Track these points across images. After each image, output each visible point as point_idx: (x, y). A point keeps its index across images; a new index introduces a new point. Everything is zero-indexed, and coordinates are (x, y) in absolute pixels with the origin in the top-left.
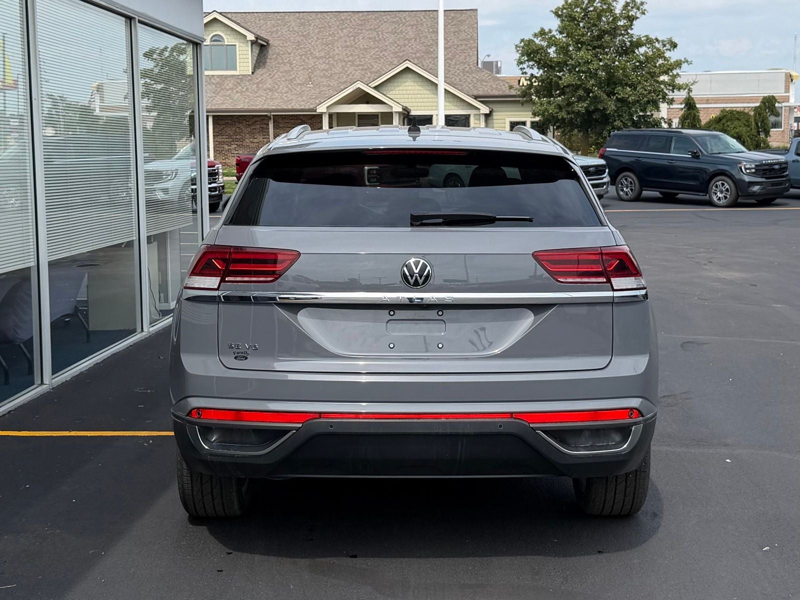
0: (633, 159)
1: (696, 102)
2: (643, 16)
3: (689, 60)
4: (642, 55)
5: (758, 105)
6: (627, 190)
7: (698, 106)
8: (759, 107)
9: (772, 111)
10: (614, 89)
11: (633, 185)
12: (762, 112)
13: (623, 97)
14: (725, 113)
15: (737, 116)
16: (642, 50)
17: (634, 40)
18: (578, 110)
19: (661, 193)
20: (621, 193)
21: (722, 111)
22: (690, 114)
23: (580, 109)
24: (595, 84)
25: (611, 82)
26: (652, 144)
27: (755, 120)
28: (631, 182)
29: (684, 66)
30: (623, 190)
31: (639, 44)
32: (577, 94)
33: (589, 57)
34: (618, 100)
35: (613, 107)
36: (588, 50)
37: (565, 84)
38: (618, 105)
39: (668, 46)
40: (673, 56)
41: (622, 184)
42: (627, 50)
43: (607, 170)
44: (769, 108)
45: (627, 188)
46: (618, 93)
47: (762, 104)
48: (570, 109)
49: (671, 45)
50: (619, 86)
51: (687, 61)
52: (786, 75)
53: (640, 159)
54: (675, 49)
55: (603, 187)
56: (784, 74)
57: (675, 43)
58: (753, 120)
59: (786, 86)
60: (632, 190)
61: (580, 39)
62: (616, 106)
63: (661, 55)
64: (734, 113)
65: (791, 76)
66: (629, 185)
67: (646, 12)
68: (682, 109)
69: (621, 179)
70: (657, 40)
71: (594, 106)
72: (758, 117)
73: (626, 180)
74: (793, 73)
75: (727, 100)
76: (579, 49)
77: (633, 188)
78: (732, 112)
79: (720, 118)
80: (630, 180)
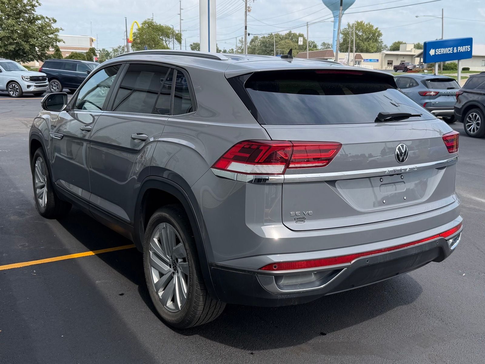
0: (57, 74)
1: (60, 48)
2: (39, 6)
3: (63, 29)
4: (40, 24)
5: (88, 51)
6: (55, 88)
7: (61, 50)
8: (89, 52)
9: (94, 54)
10: (28, 39)
11: (58, 86)
12: (90, 54)
13: (33, 44)
14: (74, 54)
15: (79, 55)
16: (40, 22)
17: (35, 16)
18: (11, 49)
19: (69, 89)
20: (52, 90)
21: (72, 53)
22: (57, 53)
23: (12, 49)
24: (17, 36)
25: (26, 36)
26: (67, 67)
27: (87, 58)
28: (57, 84)
29: (61, 31)
30: (53, 88)
31: (38, 19)
32: (9, 41)
33: (14, 23)
34: (30, 45)
35: (28, 48)
36: (13, 19)
37: (2, 36)
38: (31, 47)
39: (52, 21)
40: (54, 26)
41: (52, 85)
42: (32, 21)
43: (47, 79)
44: (93, 53)
45: (55, 87)
46: (30, 42)
47: (90, 51)
48: (6, 48)
49: (53, 21)
50: (30, 39)
51: (62, 29)
52: (90, 39)
53: (61, 73)
54: (55, 23)
55: (46, 87)
56: (89, 38)
57: (55, 20)
58: (86, 58)
59: (90, 43)
60: (58, 88)
61: (9, 13)
62: (30, 48)
63: (49, 26)
64: (78, 54)
65: (92, 39)
66: (56, 86)
67: (41, 5)
68: (53, 51)
69: (52, 83)
70: (47, 18)
71: (18, 48)
72: (88, 57)
73: (54, 83)
74: (93, 38)
75: (66, 48)
76: (8, 19)
77: (58, 87)
78: (76, 53)
79: (71, 56)
80: (56, 83)
